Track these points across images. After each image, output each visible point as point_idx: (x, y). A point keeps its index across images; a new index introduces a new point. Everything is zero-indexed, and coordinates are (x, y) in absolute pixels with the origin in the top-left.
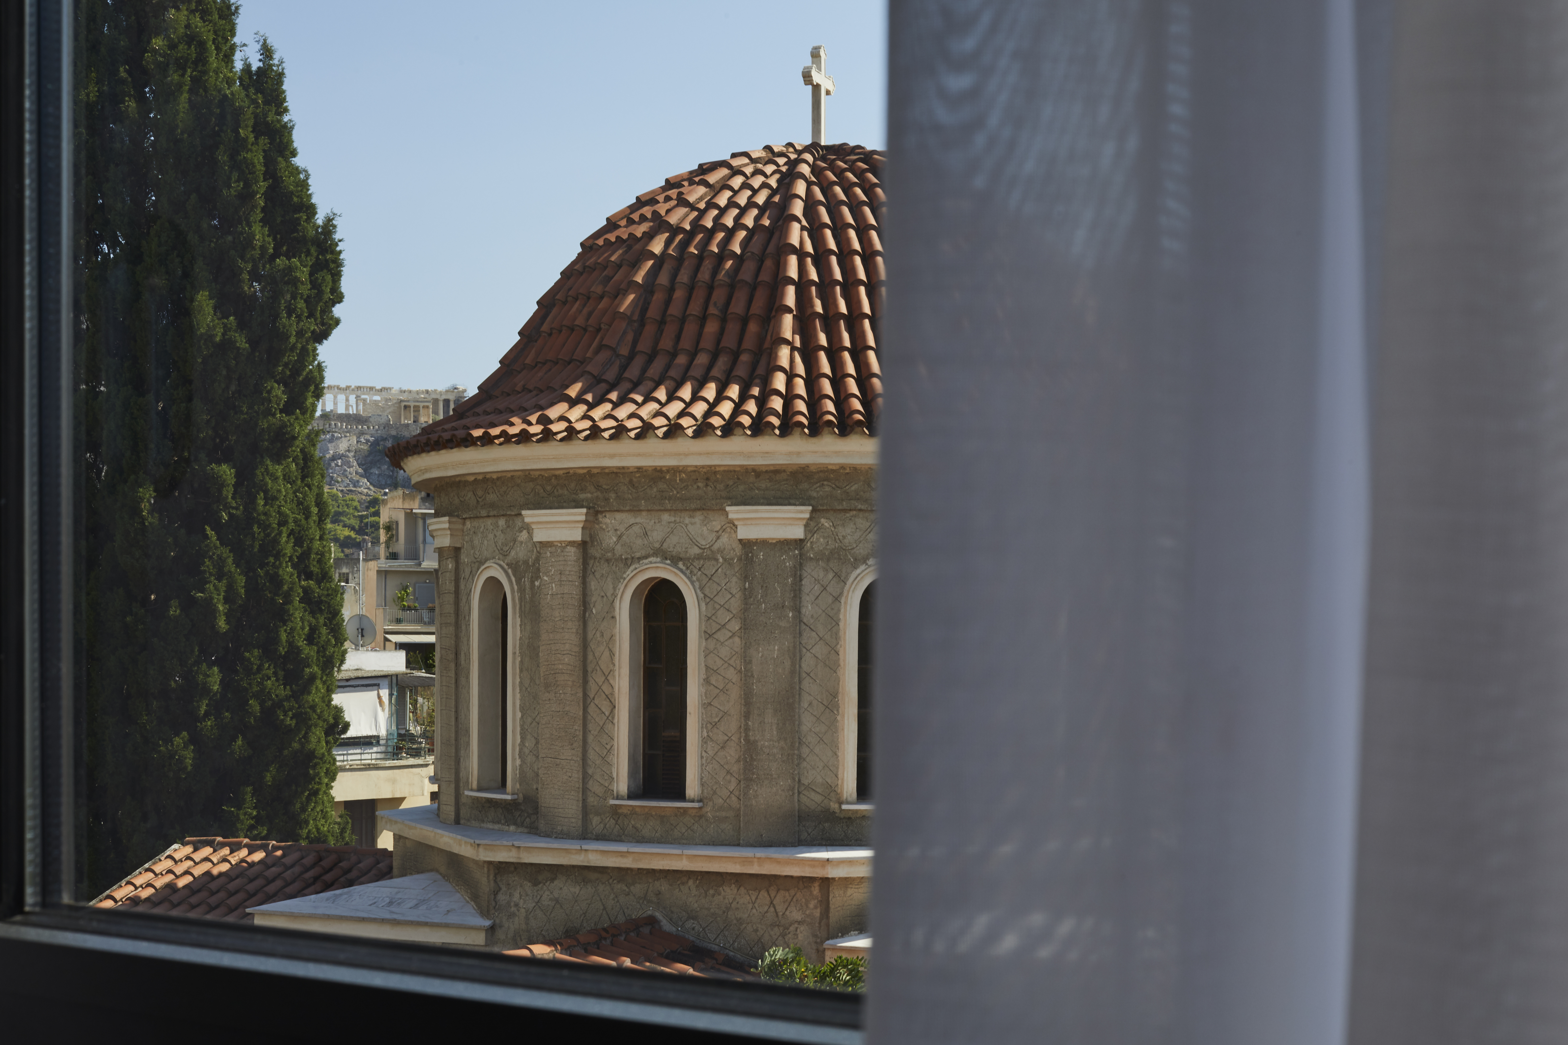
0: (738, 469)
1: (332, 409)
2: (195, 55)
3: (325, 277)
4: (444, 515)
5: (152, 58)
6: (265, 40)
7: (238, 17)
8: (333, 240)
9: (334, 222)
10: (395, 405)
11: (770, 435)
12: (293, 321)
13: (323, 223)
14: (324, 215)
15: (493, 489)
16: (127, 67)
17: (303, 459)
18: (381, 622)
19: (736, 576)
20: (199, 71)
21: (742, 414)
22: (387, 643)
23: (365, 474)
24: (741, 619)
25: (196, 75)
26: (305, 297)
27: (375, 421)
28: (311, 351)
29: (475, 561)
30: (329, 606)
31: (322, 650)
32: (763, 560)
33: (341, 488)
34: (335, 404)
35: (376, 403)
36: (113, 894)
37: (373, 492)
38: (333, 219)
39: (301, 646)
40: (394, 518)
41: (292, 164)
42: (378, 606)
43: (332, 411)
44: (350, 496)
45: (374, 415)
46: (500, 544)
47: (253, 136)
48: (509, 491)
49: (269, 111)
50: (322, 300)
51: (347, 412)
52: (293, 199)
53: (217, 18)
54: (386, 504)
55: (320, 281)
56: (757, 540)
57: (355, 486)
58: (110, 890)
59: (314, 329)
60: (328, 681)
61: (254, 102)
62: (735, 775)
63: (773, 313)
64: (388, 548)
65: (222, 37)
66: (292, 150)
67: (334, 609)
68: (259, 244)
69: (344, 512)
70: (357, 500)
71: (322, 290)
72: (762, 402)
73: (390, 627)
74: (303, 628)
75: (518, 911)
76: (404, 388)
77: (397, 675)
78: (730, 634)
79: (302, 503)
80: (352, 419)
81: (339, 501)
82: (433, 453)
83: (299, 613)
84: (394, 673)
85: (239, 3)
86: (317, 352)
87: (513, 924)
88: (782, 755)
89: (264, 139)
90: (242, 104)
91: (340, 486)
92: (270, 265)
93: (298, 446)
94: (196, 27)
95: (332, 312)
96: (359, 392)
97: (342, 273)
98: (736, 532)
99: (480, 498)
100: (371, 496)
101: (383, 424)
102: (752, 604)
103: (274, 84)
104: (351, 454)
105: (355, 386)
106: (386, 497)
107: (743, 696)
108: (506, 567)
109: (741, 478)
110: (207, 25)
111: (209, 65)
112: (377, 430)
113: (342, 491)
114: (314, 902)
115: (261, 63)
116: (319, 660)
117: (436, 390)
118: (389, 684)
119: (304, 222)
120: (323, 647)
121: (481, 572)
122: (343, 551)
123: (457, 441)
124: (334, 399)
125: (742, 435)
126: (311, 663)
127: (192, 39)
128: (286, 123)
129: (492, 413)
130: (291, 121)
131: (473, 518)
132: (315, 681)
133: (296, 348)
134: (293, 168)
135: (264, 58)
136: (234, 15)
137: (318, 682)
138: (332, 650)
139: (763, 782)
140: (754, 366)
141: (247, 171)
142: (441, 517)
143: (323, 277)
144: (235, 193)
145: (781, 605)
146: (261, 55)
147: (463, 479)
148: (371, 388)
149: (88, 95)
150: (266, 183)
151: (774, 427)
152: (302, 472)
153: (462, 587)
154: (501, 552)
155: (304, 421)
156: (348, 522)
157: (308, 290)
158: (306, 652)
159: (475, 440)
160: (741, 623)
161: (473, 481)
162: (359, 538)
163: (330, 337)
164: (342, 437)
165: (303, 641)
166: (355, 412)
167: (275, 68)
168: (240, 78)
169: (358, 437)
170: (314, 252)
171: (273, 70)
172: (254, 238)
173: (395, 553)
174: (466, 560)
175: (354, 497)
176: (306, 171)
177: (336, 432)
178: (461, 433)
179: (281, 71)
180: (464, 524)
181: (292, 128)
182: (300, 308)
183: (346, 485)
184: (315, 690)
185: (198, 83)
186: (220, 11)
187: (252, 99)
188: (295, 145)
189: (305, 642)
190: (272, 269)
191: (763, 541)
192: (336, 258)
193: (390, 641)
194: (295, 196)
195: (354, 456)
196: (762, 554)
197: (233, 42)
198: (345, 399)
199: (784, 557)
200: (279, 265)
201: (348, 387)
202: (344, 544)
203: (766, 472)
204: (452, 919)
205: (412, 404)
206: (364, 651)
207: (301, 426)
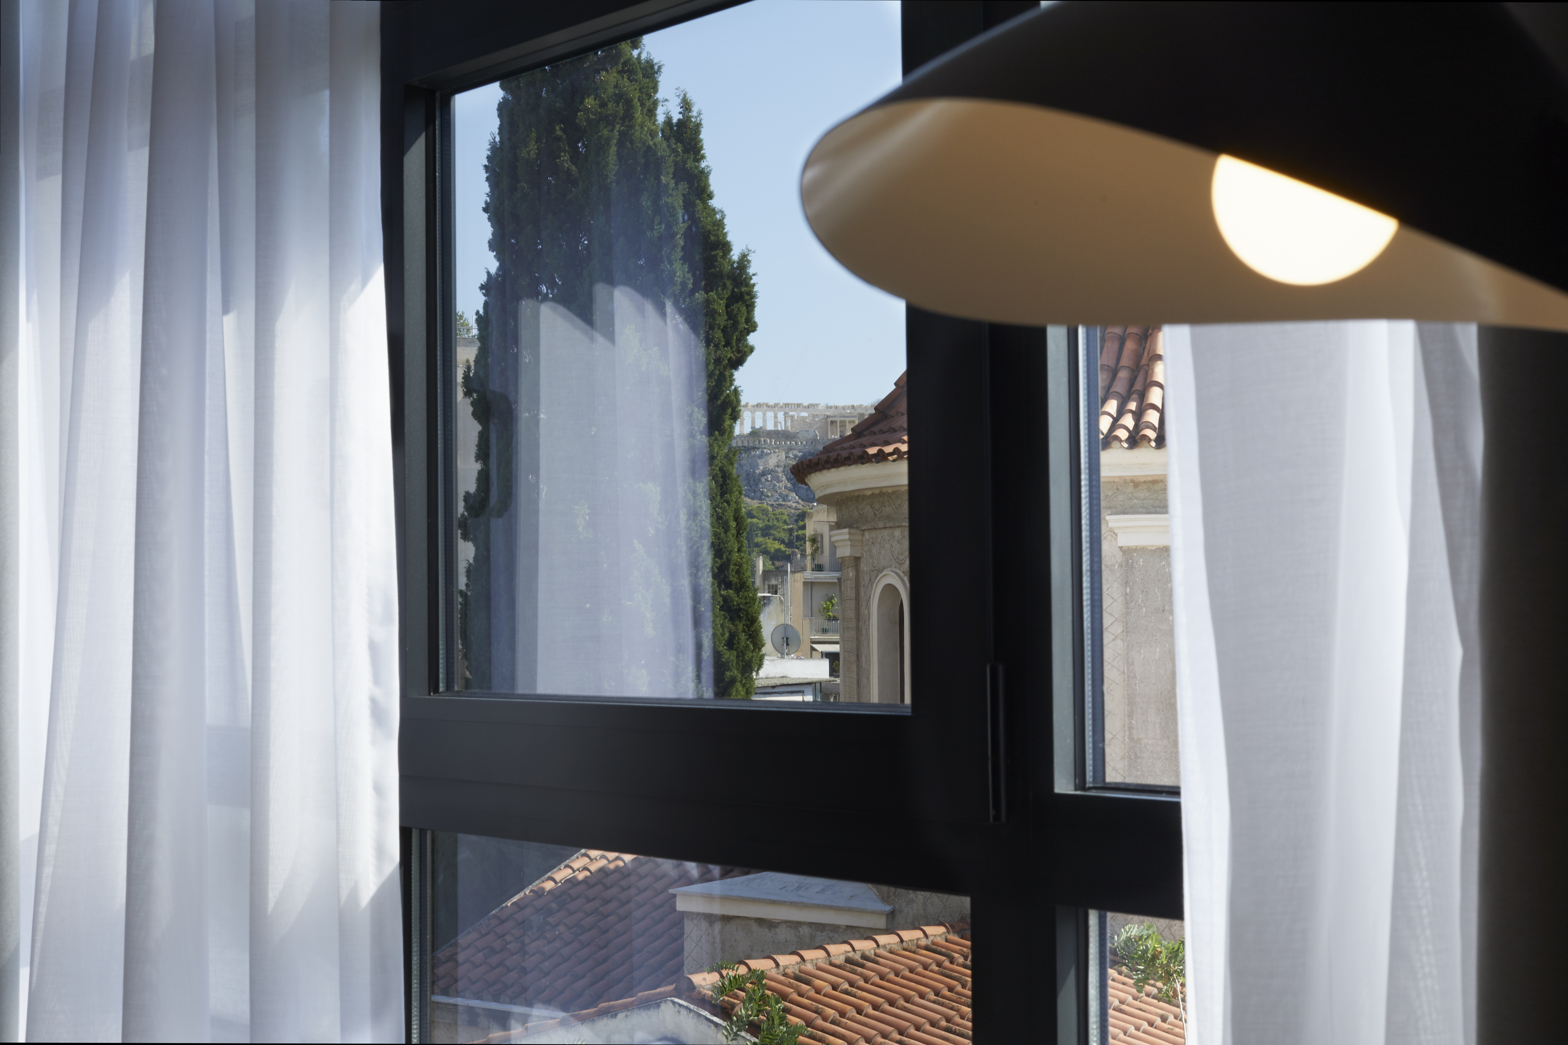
0: (1116, 480)
1: (762, 426)
2: (622, 112)
3: (741, 308)
4: (845, 527)
5: (585, 116)
6: (685, 95)
7: (660, 75)
8: (747, 274)
9: (749, 258)
10: (822, 421)
11: (1146, 447)
12: (712, 350)
13: (739, 258)
14: (740, 252)
15: (889, 502)
16: (562, 126)
17: (722, 477)
18: (806, 631)
19: (1118, 582)
20: (626, 126)
21: (1119, 428)
22: (814, 652)
23: (794, 488)
24: (1123, 622)
25: (623, 130)
26: (722, 327)
27: (803, 437)
28: (728, 377)
29: (874, 569)
30: (747, 614)
31: (741, 654)
32: (1143, 566)
33: (771, 503)
34: (764, 421)
35: (803, 419)
36: (553, 876)
37: (801, 505)
38: (748, 254)
39: (721, 651)
40: (819, 531)
41: (709, 206)
42: (804, 616)
43: (761, 428)
44: (780, 510)
45: (802, 431)
46: (896, 554)
47: (673, 182)
48: (904, 504)
49: (688, 159)
50: (737, 329)
51: (776, 429)
52: (710, 237)
53: (641, 77)
54: (812, 517)
55: (735, 312)
56: (1137, 547)
57: (784, 500)
58: (551, 873)
59: (731, 357)
60: (747, 683)
61: (674, 151)
62: (1120, 772)
63: (1150, 331)
64: (813, 560)
65: (646, 94)
66: (709, 193)
67: (752, 617)
68: (679, 280)
69: (774, 525)
70: (786, 513)
71: (738, 320)
72: (1138, 415)
73: (816, 637)
74: (723, 635)
75: (917, 897)
76: (830, 404)
77: (821, 683)
78: (1113, 637)
79: (721, 518)
80: (780, 435)
81: (770, 516)
82: (833, 470)
83: (720, 620)
84: (817, 680)
85: (661, 63)
86: (734, 377)
87: (912, 910)
88: (1165, 752)
89: (684, 184)
90: (664, 153)
91: (770, 501)
92: (690, 299)
93: (717, 465)
94: (624, 87)
95: (746, 340)
96: (787, 408)
97: (756, 304)
98: (1116, 540)
99: (876, 511)
100: (800, 510)
101: (810, 439)
102: (1133, 608)
103: (692, 134)
104: (780, 470)
105: (783, 404)
106: (812, 511)
107: (1126, 696)
108: (902, 575)
109: (1120, 488)
110: (634, 85)
111: (635, 120)
112: (805, 446)
113: (772, 505)
114: (730, 885)
115: (681, 115)
116: (739, 665)
117: (861, 406)
118: (813, 691)
119: (720, 258)
120: (742, 652)
121: (879, 580)
122: (773, 564)
123: (854, 458)
124: (763, 417)
125: (1119, 448)
126: (731, 667)
127: (620, 97)
128: (703, 169)
129: (887, 432)
130: (708, 167)
131: (871, 529)
132: (735, 684)
133: (714, 374)
134: (710, 209)
135: (683, 111)
136: (657, 73)
137: (738, 685)
138: (750, 655)
139: (1147, 778)
140: (1132, 382)
141: (668, 215)
142: (843, 528)
143: (739, 308)
144: (658, 235)
145: (1161, 609)
146: (681, 108)
147: (861, 493)
148: (799, 405)
149: (529, 153)
150: (685, 224)
151: (1150, 440)
152: (721, 489)
153: (862, 593)
154: (897, 560)
155: (722, 442)
156: (778, 535)
157: (725, 321)
158: (726, 656)
159: (870, 457)
160: (1123, 627)
161: (870, 495)
162: (788, 551)
163: (745, 364)
164: (771, 453)
165: (723, 646)
166: (783, 429)
167: (693, 120)
168: (662, 131)
169: (787, 453)
170: (730, 286)
171: (691, 121)
172: (675, 275)
173: (820, 565)
174: (865, 569)
175: (784, 511)
176: (722, 212)
177: (765, 448)
178: (857, 451)
179: (699, 122)
180: (863, 535)
181: (709, 173)
182: (718, 338)
183: (775, 499)
184: (735, 692)
185: (624, 137)
186: (644, 71)
187: (673, 149)
188: (712, 188)
189: (725, 647)
190: (691, 303)
191: (1143, 548)
192: (750, 291)
193: (816, 650)
194: (712, 235)
195: (783, 471)
196: (1142, 560)
197: (656, 98)
198: (773, 416)
199: (1164, 563)
200: (698, 299)
201: (776, 405)
202: (775, 556)
203: (1145, 482)
204: (854, 904)
205: (838, 419)
206: (789, 659)
207: (720, 447)
